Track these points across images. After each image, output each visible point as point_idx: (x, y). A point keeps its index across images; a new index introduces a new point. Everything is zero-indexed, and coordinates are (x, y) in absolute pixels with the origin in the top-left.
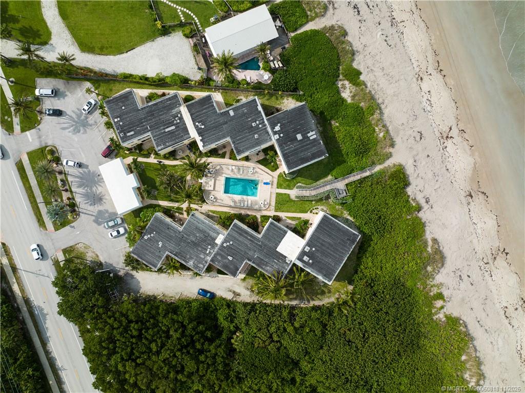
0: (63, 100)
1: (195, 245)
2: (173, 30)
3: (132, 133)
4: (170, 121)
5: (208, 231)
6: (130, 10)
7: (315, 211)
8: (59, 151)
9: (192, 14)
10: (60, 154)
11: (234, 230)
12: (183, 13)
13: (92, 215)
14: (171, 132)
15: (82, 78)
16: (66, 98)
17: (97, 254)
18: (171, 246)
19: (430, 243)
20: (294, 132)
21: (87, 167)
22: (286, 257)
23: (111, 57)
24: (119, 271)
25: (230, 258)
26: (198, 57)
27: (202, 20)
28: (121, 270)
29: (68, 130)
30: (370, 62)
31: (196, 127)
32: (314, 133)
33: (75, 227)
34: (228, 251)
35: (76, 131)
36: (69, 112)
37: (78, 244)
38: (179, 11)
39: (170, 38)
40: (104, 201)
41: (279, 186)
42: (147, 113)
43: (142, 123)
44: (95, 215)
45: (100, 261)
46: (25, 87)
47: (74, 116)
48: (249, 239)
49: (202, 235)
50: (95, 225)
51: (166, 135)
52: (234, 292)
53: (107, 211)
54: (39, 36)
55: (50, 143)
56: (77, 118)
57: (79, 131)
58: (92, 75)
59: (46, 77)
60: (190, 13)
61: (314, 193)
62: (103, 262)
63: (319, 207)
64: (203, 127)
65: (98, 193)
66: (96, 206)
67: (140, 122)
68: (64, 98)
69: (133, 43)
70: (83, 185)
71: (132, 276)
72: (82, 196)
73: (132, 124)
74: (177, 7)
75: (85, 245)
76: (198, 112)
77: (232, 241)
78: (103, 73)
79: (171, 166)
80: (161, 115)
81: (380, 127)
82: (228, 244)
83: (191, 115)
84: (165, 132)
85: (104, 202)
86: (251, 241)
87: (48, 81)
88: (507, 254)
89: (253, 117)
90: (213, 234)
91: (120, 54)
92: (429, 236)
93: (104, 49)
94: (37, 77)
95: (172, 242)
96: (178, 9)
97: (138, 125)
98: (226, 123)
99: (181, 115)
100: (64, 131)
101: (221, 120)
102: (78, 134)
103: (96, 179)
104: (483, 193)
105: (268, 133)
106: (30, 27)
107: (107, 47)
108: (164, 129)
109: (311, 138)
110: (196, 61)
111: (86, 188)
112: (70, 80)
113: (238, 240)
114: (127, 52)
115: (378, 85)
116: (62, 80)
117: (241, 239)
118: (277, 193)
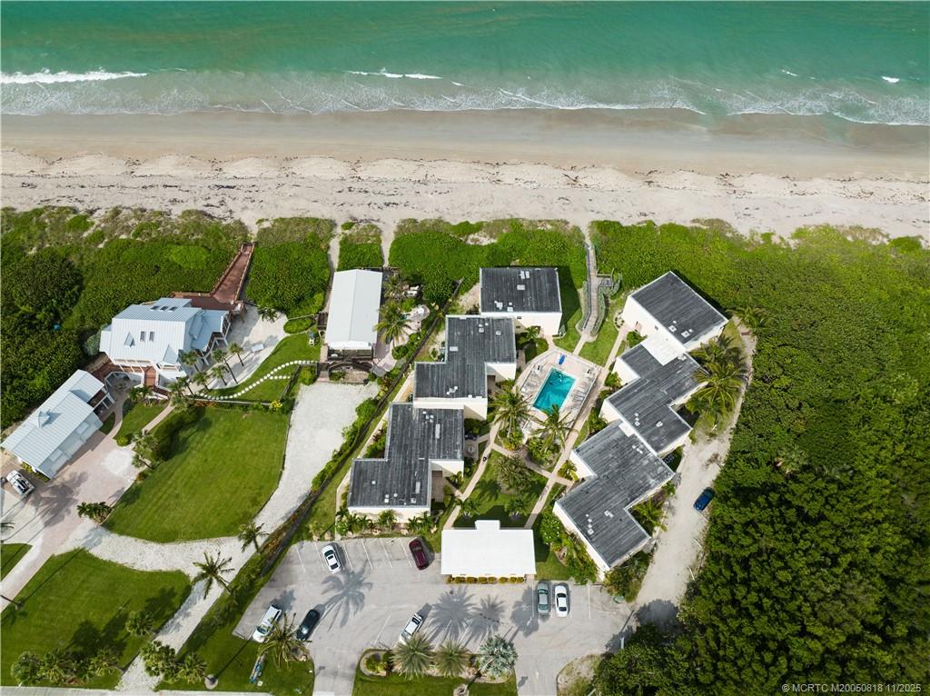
0: (296, 602)
1: (625, 464)
2: (293, 395)
3: (418, 485)
4: (427, 427)
5: (609, 440)
6: (228, 437)
7: (619, 323)
8: (378, 648)
9: (287, 364)
10: (383, 648)
11: (619, 404)
12: (278, 374)
13: (515, 634)
14: (443, 433)
15: (280, 554)
16: (295, 595)
17: (588, 657)
18: (616, 499)
19: (697, 225)
20: (512, 290)
21: (428, 608)
22: (677, 358)
23: (277, 493)
24: (630, 628)
25: (659, 424)
26: (348, 379)
27: (303, 356)
28: (628, 624)
29: (351, 616)
30: (459, 212)
31: (452, 396)
32: (522, 272)
33: (525, 675)
34: (648, 423)
35: (359, 600)
36: (322, 600)
37: (557, 683)
38: (271, 378)
39: (300, 403)
40: (498, 601)
41: (570, 348)
42: (399, 452)
43: (410, 465)
44: (516, 628)
45: (603, 655)
46: (235, 662)
47: (332, 594)
48: (637, 392)
49: (614, 451)
50: (534, 636)
51: (444, 439)
52: (711, 461)
53: (518, 604)
54: (172, 594)
55: (354, 658)
56: (339, 590)
57: (362, 596)
58: (284, 534)
59: (242, 614)
60: (283, 366)
61: (594, 313)
62: (605, 650)
63: (615, 316)
64: (456, 388)
65: (481, 607)
66: (501, 620)
67: (407, 466)
68: (295, 599)
69: (276, 453)
70: (456, 627)
71: (645, 609)
72: (473, 640)
73: (405, 480)
74: (265, 378)
75: (565, 672)
76: (432, 386)
77: (634, 412)
78: (294, 515)
79: (485, 473)
80: (412, 435)
81: (539, 224)
82: (637, 419)
83: (432, 396)
84: (439, 440)
85: (501, 602)
86: (641, 390)
87: (249, 613)
88: (727, 174)
89: (471, 328)
90: (616, 436)
91: (279, 480)
92: (689, 225)
93: (258, 499)
94: (232, 630)
95: (611, 495)
96: (268, 378)
97: (411, 471)
98: (464, 359)
99: (425, 410)
100: (347, 623)
101: (458, 363)
102: (365, 601)
103: (455, 600)
104: (650, 173)
105: (499, 320)
106: (147, 601)
107: (258, 494)
108: (434, 439)
109: (528, 277)
110: (352, 384)
111: (464, 625)
112: (271, 575)
113: (635, 405)
114: (283, 468)
115: (488, 213)
116: (262, 589)
117: (635, 401)
118: (580, 355)
